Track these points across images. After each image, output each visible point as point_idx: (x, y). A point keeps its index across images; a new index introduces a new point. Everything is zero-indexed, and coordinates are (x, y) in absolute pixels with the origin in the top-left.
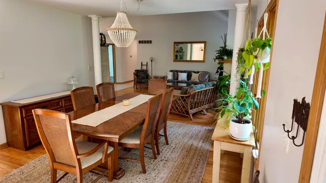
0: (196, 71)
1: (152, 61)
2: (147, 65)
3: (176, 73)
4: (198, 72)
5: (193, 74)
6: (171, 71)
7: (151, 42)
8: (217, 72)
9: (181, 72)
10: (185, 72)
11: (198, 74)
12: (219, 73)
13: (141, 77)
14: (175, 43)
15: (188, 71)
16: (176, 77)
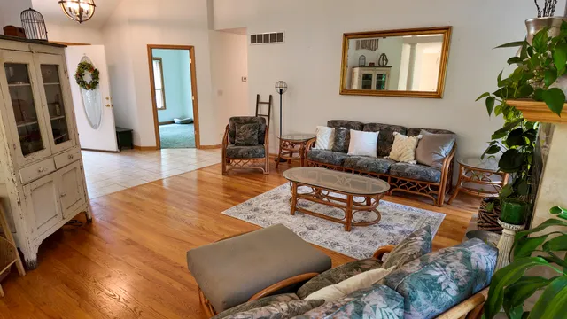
0: (410, 125)
1: (281, 93)
2: (270, 103)
3: (343, 130)
4: (416, 132)
5: (399, 136)
6: (332, 124)
8: (493, 149)
9: (362, 127)
10: (372, 127)
11: (413, 140)
12: (499, 155)
13: (243, 138)
14: (347, 36)
15: (381, 125)
16: (342, 144)
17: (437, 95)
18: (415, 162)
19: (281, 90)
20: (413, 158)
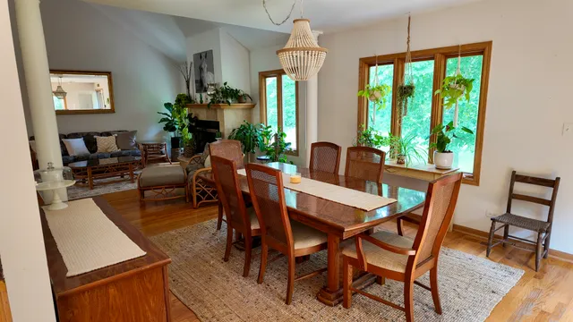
5: (100, 139)
9: (65, 137)
18: (120, 150)
20: (117, 148)
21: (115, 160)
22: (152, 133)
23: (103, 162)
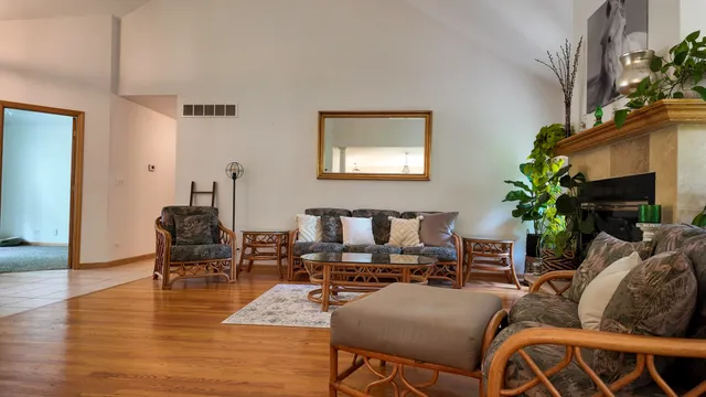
0: (402, 209)
1: (234, 177)
2: (214, 193)
3: (330, 218)
4: (412, 215)
5: (395, 221)
6: (312, 212)
7: (231, 110)
9: (349, 214)
10: (362, 213)
11: (415, 222)
13: (189, 235)
14: (323, 115)
15: (372, 211)
16: (334, 233)
17: (425, 178)
18: (422, 244)
19: (234, 174)
20: (418, 241)
21: (414, 260)
22: (492, 222)
23: (396, 259)
